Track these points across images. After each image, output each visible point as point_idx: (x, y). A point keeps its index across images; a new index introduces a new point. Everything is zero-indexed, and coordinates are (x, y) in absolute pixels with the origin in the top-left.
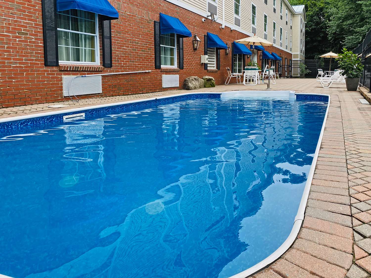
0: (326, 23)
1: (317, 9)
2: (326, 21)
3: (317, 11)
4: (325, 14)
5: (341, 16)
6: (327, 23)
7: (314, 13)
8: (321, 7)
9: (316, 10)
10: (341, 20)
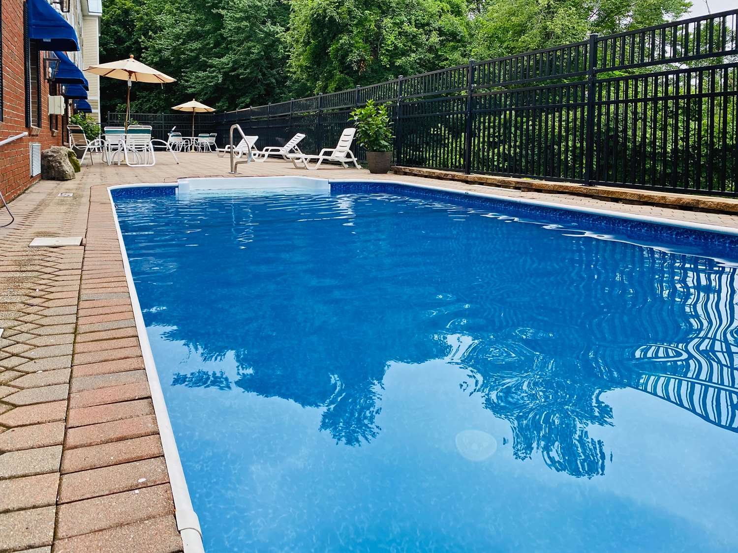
0: (140, 40)
1: (118, 11)
2: (141, 38)
3: (119, 15)
4: (135, 24)
5: (181, 32)
6: (142, 42)
7: (111, 18)
8: (126, 7)
9: (115, 11)
10: (181, 40)
